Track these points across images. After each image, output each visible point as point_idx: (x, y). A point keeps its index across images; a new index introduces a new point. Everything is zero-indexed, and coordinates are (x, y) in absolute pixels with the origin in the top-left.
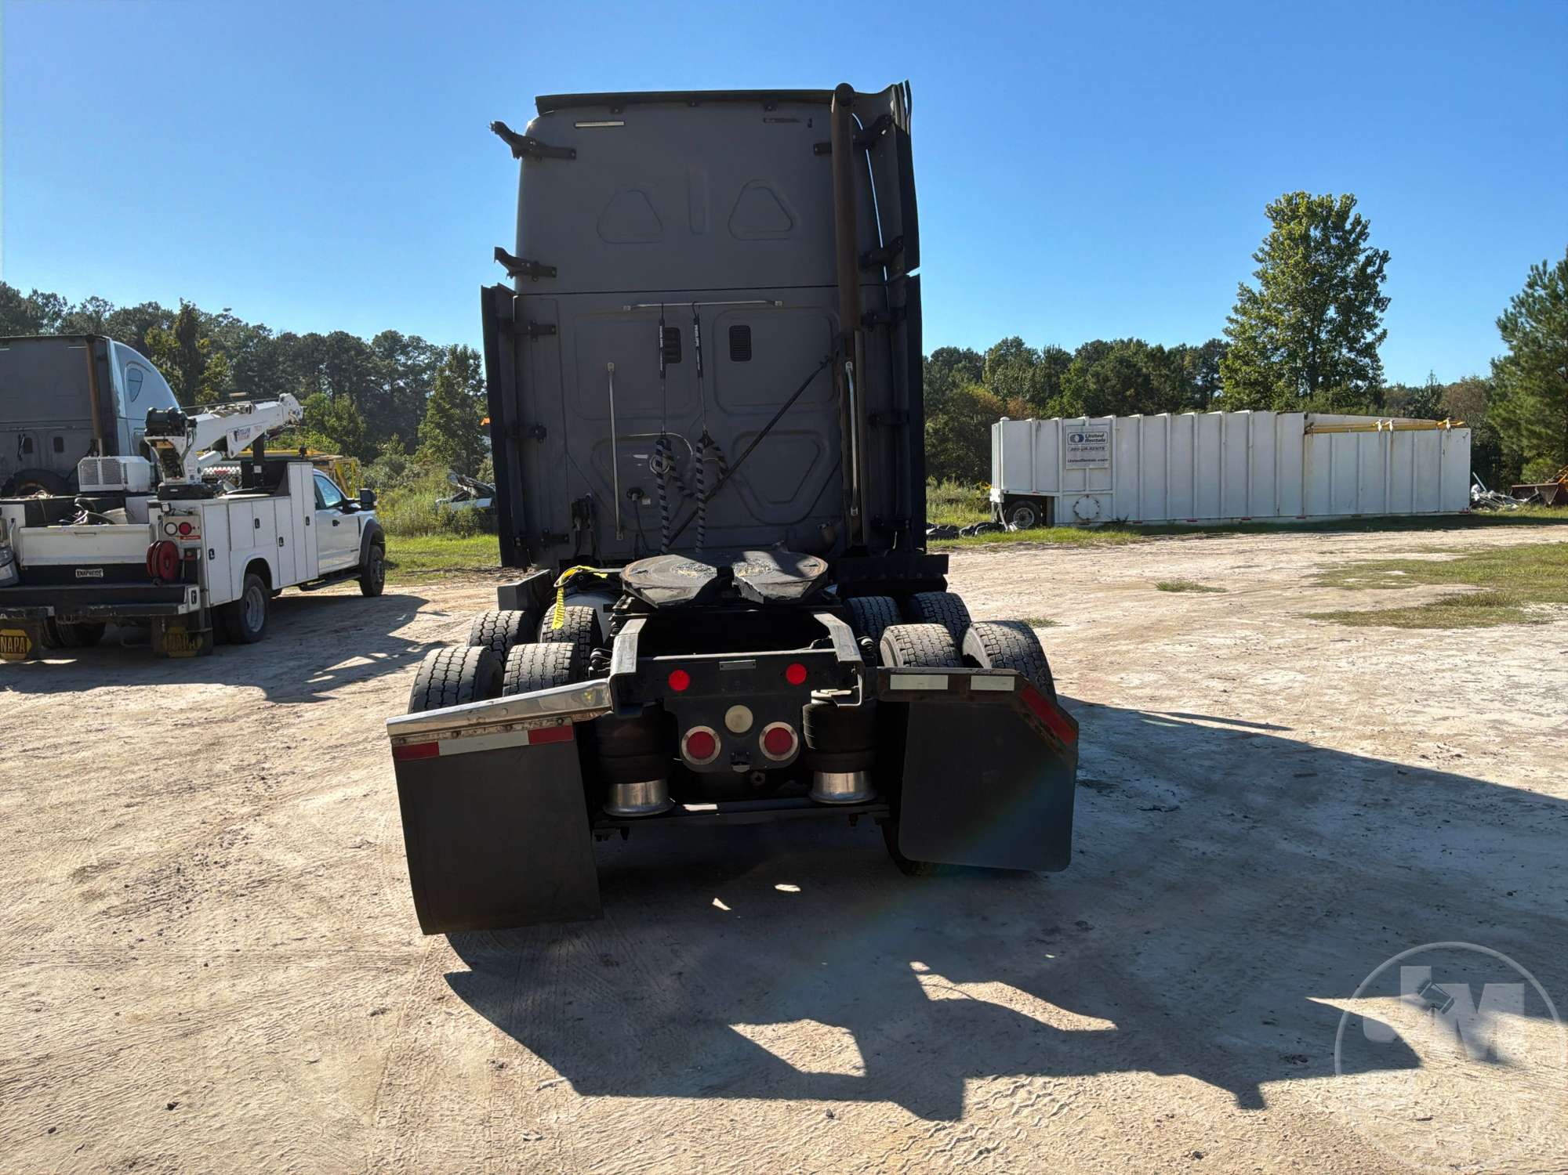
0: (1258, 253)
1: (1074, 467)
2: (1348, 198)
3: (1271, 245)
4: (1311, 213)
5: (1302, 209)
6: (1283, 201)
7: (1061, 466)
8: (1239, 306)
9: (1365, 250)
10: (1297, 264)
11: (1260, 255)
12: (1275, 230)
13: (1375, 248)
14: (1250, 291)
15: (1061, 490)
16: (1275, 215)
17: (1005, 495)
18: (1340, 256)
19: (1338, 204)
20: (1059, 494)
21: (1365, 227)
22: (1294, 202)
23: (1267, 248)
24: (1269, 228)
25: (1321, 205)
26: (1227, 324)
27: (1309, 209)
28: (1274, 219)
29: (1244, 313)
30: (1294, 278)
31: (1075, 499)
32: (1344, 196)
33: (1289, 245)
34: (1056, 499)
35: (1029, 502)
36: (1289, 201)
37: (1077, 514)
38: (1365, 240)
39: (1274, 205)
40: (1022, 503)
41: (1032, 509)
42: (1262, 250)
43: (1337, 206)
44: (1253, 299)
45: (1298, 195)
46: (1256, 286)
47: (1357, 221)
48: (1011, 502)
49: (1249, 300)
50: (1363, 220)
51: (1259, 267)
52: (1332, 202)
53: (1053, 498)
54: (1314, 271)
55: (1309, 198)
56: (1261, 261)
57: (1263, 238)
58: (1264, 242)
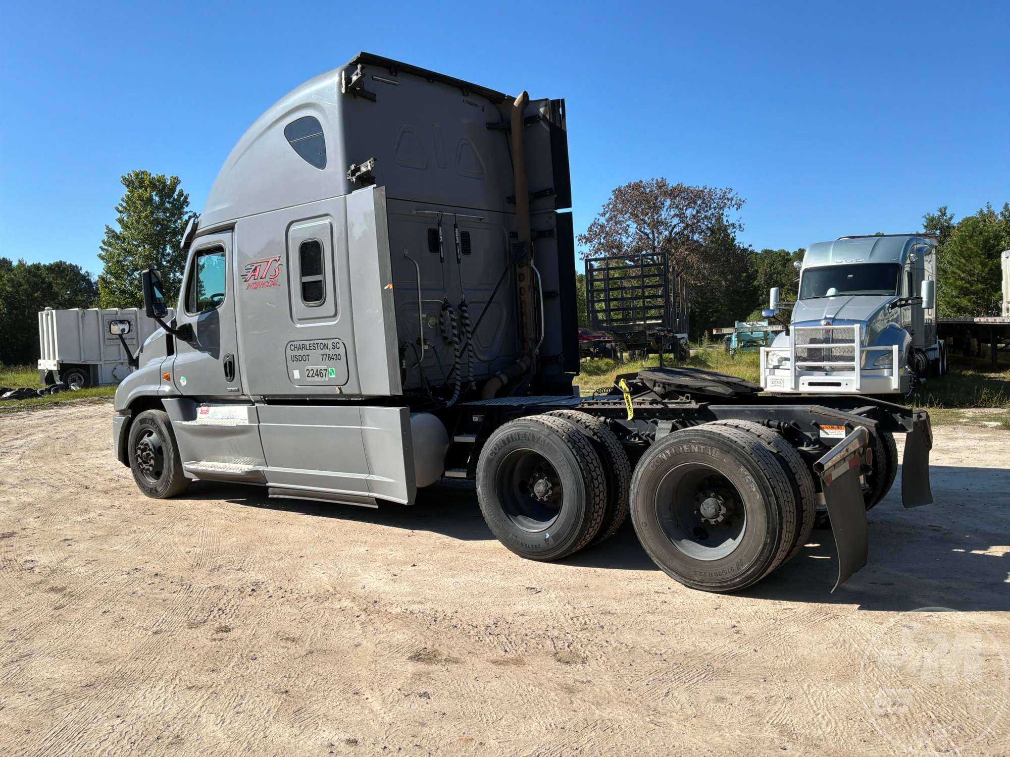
0: (119, 206)
1: (112, 344)
2: (175, 178)
3: (126, 203)
4: (153, 185)
5: (147, 182)
6: (133, 175)
7: (102, 343)
8: (106, 240)
9: (187, 213)
10: (146, 217)
11: (120, 208)
12: (129, 193)
13: (194, 212)
14: (113, 231)
15: (103, 360)
16: (127, 183)
17: (61, 364)
18: (173, 215)
19: (169, 182)
20: (102, 363)
21: (186, 198)
22: (140, 176)
23: (124, 204)
24: (125, 191)
25: (159, 181)
26: (100, 252)
27: (151, 182)
28: (128, 186)
29: (110, 245)
30: (145, 225)
31: (114, 366)
32: (172, 177)
33: (140, 204)
34: (99, 367)
35: (79, 369)
36: (137, 175)
37: (115, 377)
38: (187, 206)
39: (127, 177)
40: (74, 370)
41: (81, 374)
42: (121, 205)
43: (168, 182)
44: (116, 236)
45: (142, 173)
46: (118, 229)
47: (181, 194)
48: (65, 369)
49: (113, 237)
50: (185, 193)
51: (118, 215)
52: (165, 180)
53: (95, 366)
54: (157, 222)
55: (150, 176)
56: (121, 212)
57: (121, 197)
58: (122, 200)
